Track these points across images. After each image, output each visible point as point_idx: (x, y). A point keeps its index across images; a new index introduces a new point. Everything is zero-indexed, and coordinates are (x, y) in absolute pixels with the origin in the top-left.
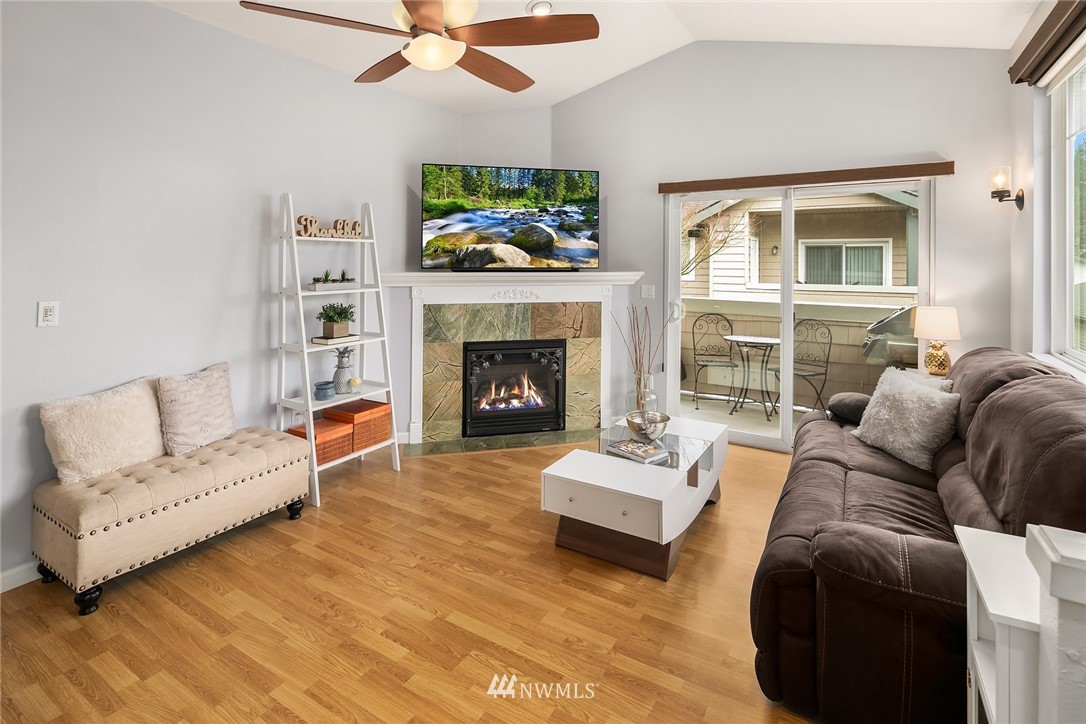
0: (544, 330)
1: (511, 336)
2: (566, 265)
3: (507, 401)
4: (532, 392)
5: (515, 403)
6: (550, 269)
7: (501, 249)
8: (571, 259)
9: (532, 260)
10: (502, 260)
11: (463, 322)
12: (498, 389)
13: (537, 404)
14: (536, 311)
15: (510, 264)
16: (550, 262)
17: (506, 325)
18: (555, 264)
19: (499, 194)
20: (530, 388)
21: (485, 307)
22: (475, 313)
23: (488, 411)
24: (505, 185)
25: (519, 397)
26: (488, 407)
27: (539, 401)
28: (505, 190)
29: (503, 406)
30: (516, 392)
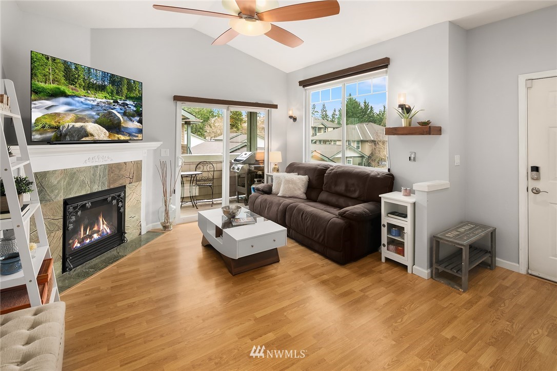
0: (115, 181)
1: (96, 188)
2: (127, 138)
3: (90, 236)
4: (105, 226)
5: (96, 236)
6: (119, 141)
7: (93, 128)
8: (130, 135)
9: (110, 135)
10: (92, 135)
11: (63, 184)
12: (85, 230)
13: (107, 233)
14: (113, 169)
15: (97, 138)
16: (120, 136)
17: (93, 182)
18: (122, 138)
19: (91, 87)
20: (103, 224)
21: (80, 170)
22: (71, 175)
23: (79, 248)
24: (93, 81)
25: (98, 232)
26: (79, 245)
27: (108, 231)
28: (93, 84)
29: (88, 241)
30: (96, 228)
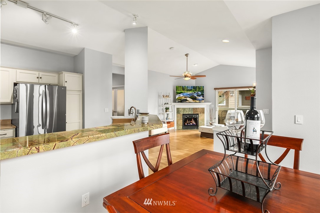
0: (195, 112)
1: (190, 113)
3: (190, 123)
6: (196, 102)
7: (188, 99)
8: (199, 100)
11: (182, 111)
12: (188, 121)
13: (195, 124)
14: (194, 109)
17: (189, 111)
18: (197, 101)
19: (188, 90)
20: (193, 121)
21: (186, 108)
22: (184, 109)
24: (189, 89)
25: (192, 123)
26: (187, 125)
30: (191, 122)
